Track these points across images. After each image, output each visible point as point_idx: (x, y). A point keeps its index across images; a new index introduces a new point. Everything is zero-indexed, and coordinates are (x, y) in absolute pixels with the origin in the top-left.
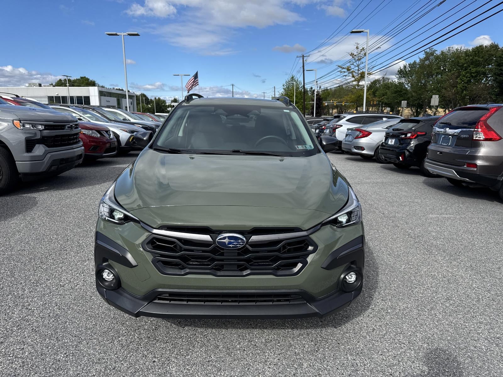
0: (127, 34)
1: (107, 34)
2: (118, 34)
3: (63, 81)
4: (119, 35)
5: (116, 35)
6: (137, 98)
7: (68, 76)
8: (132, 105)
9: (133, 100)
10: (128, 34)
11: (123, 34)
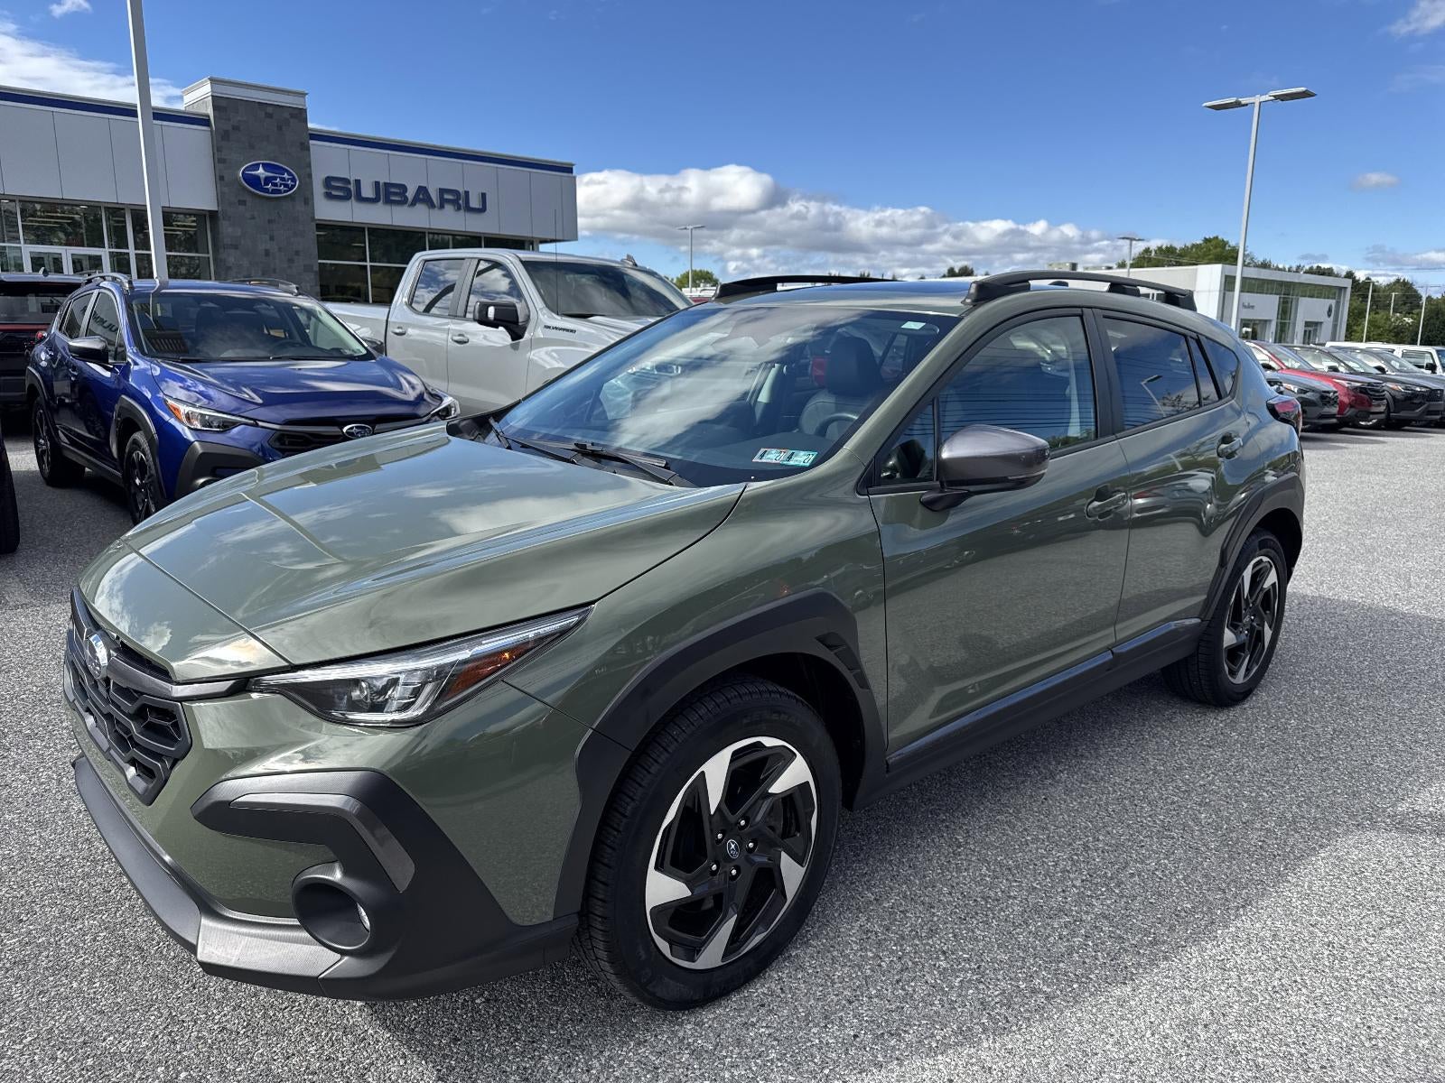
0: (1273, 98)
1: (1209, 107)
2: (1244, 101)
3: (1153, 254)
4: (1247, 105)
5: (1238, 104)
6: (1376, 294)
7: (1135, 240)
8: (1329, 316)
9: (1338, 304)
10: (1274, 96)
11: (1257, 99)
